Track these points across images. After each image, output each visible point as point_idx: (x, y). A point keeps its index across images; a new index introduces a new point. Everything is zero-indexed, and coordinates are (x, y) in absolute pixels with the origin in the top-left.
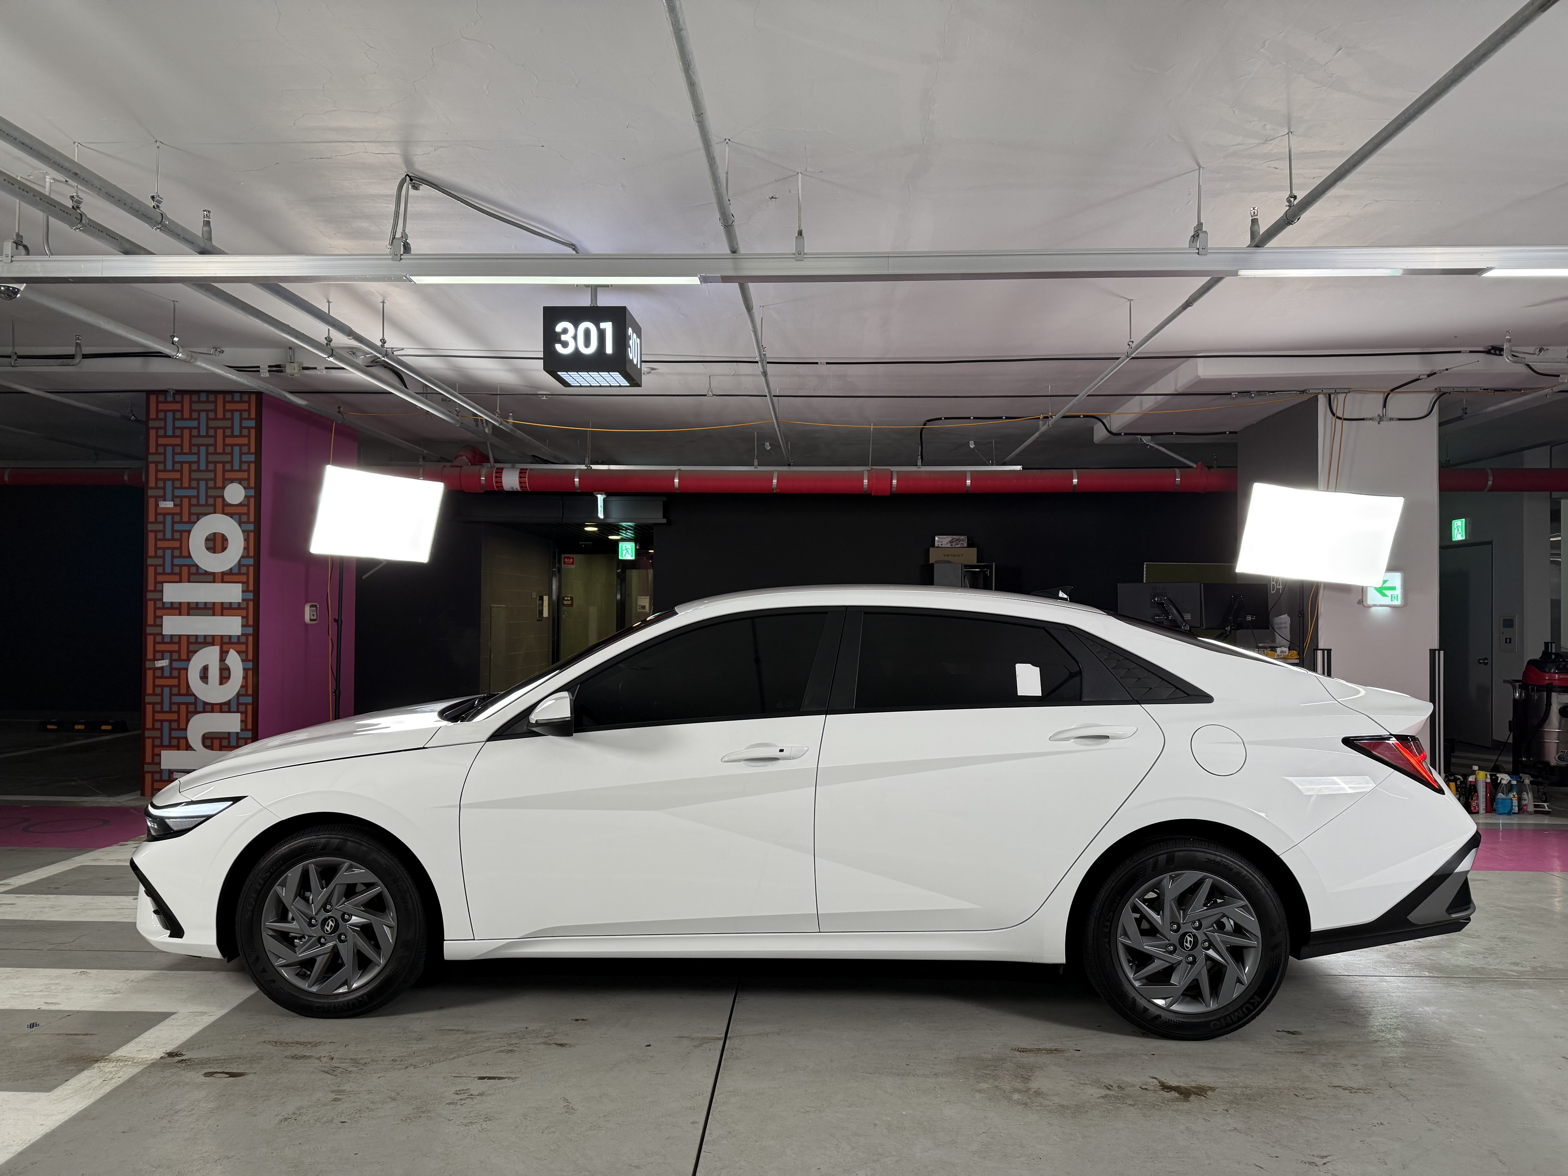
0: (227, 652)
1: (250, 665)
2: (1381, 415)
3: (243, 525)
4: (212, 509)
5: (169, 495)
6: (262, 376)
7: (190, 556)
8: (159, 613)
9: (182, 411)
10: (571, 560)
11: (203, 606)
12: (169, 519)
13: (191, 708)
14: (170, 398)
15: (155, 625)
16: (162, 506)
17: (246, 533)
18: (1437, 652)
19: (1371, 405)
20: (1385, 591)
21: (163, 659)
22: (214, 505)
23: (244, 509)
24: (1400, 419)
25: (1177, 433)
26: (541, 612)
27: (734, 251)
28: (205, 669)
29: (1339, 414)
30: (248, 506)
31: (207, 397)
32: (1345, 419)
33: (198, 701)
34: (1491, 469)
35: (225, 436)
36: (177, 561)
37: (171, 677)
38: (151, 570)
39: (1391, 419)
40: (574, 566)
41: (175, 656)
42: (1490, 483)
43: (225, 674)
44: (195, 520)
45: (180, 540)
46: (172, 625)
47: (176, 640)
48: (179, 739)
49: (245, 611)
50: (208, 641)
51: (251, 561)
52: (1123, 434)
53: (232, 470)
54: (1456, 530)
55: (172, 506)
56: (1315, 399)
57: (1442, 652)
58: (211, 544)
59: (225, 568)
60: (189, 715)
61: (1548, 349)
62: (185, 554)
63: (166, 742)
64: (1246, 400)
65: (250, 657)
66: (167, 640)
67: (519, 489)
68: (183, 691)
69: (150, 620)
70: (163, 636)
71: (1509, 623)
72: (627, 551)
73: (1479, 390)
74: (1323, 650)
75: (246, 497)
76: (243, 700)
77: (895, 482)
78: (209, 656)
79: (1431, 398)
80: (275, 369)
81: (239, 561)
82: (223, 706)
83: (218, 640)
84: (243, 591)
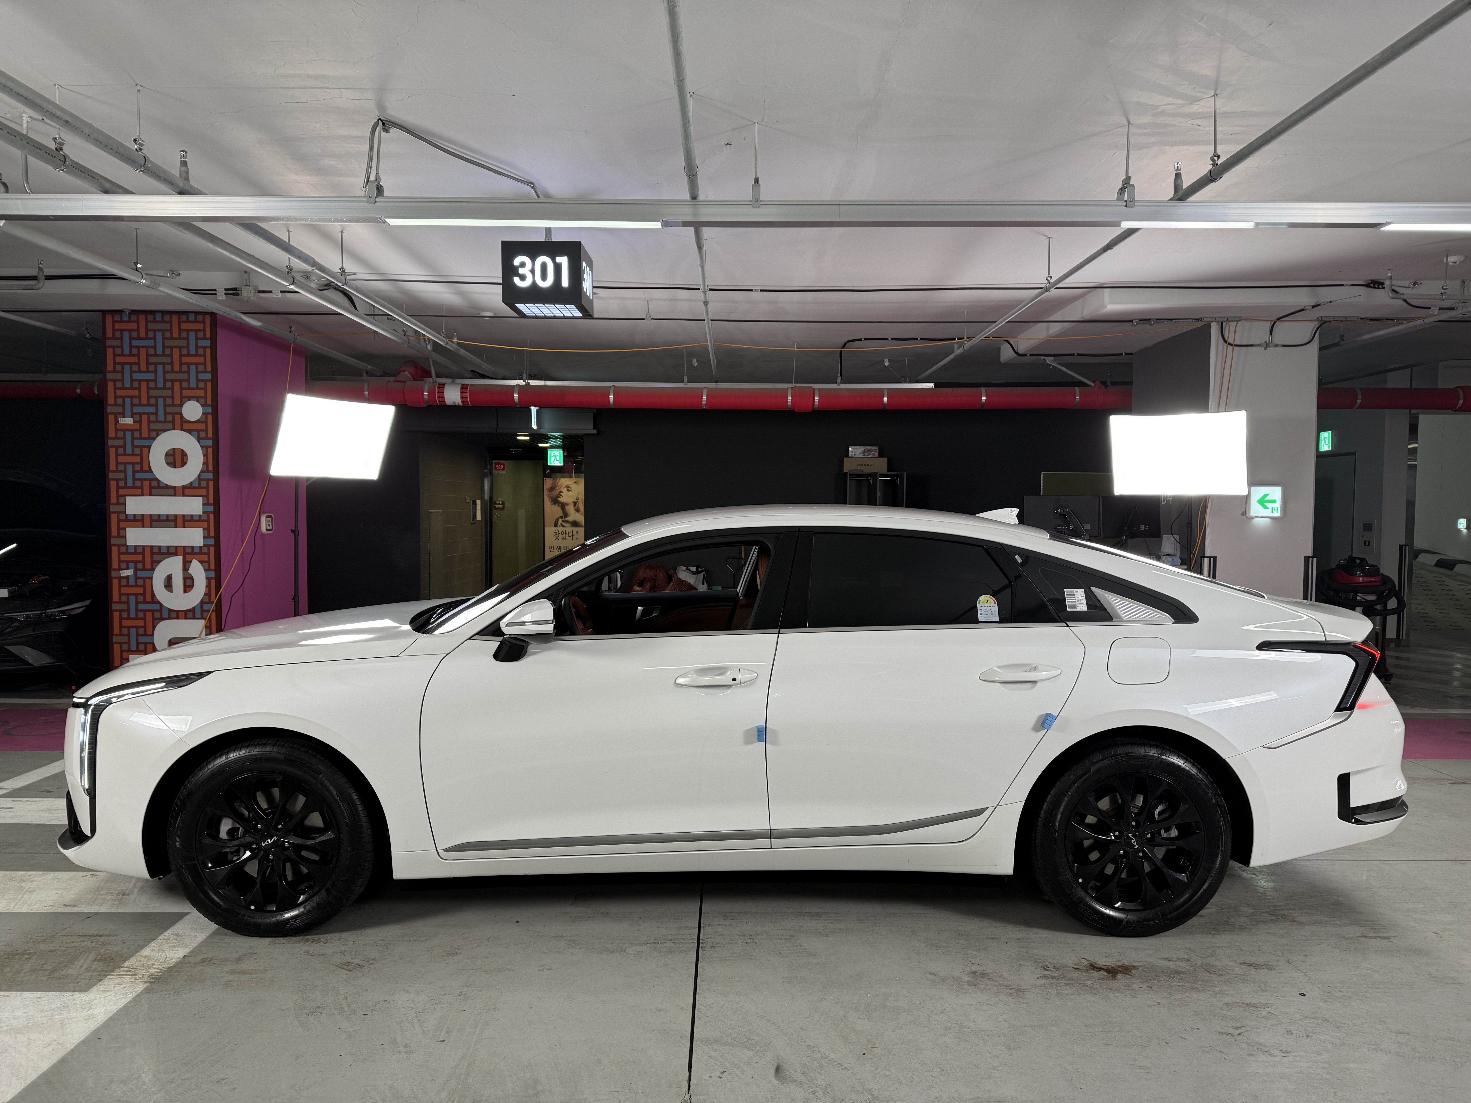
0: (191, 562)
1: (212, 574)
2: (1268, 342)
3: (201, 441)
4: (171, 425)
5: (128, 411)
6: (219, 298)
7: (150, 471)
8: (122, 525)
9: (138, 330)
10: (502, 466)
11: (165, 518)
12: (129, 434)
13: (157, 615)
14: (125, 318)
15: (119, 536)
16: (121, 423)
17: (205, 449)
18: (1311, 559)
19: (1259, 332)
20: (1266, 504)
21: (127, 569)
22: (173, 422)
23: (202, 426)
24: (1284, 346)
25: (1078, 355)
26: (475, 515)
27: (694, 198)
28: (169, 578)
29: (1231, 341)
30: (206, 422)
31: (163, 318)
32: (1235, 345)
33: (163, 607)
34: (1360, 389)
35: (181, 355)
36: (138, 476)
37: (136, 586)
38: (113, 484)
39: (1277, 346)
40: (504, 472)
41: (140, 566)
42: (1359, 401)
43: (189, 582)
44: (155, 436)
45: (141, 455)
46: (136, 537)
47: (140, 550)
48: (146, 644)
49: (206, 523)
50: (171, 551)
51: (210, 476)
52: (1028, 355)
53: (189, 388)
54: (1323, 442)
55: (132, 423)
56: (1209, 327)
57: (1315, 560)
58: (171, 459)
59: (186, 482)
60: (155, 621)
61: (1421, 284)
62: (146, 468)
63: (133, 647)
64: (1147, 326)
65: (213, 566)
66: (131, 550)
67: (461, 404)
68: (149, 599)
69: (114, 532)
70: (127, 547)
71: (1368, 527)
72: (556, 458)
73: (1356, 319)
74: (1210, 558)
75: (203, 414)
76: (206, 607)
77: (817, 399)
78: (173, 566)
79: (1313, 326)
80: (231, 292)
81: (199, 476)
82: (188, 613)
83: (181, 551)
84: (204, 504)
